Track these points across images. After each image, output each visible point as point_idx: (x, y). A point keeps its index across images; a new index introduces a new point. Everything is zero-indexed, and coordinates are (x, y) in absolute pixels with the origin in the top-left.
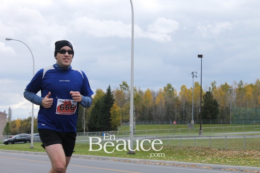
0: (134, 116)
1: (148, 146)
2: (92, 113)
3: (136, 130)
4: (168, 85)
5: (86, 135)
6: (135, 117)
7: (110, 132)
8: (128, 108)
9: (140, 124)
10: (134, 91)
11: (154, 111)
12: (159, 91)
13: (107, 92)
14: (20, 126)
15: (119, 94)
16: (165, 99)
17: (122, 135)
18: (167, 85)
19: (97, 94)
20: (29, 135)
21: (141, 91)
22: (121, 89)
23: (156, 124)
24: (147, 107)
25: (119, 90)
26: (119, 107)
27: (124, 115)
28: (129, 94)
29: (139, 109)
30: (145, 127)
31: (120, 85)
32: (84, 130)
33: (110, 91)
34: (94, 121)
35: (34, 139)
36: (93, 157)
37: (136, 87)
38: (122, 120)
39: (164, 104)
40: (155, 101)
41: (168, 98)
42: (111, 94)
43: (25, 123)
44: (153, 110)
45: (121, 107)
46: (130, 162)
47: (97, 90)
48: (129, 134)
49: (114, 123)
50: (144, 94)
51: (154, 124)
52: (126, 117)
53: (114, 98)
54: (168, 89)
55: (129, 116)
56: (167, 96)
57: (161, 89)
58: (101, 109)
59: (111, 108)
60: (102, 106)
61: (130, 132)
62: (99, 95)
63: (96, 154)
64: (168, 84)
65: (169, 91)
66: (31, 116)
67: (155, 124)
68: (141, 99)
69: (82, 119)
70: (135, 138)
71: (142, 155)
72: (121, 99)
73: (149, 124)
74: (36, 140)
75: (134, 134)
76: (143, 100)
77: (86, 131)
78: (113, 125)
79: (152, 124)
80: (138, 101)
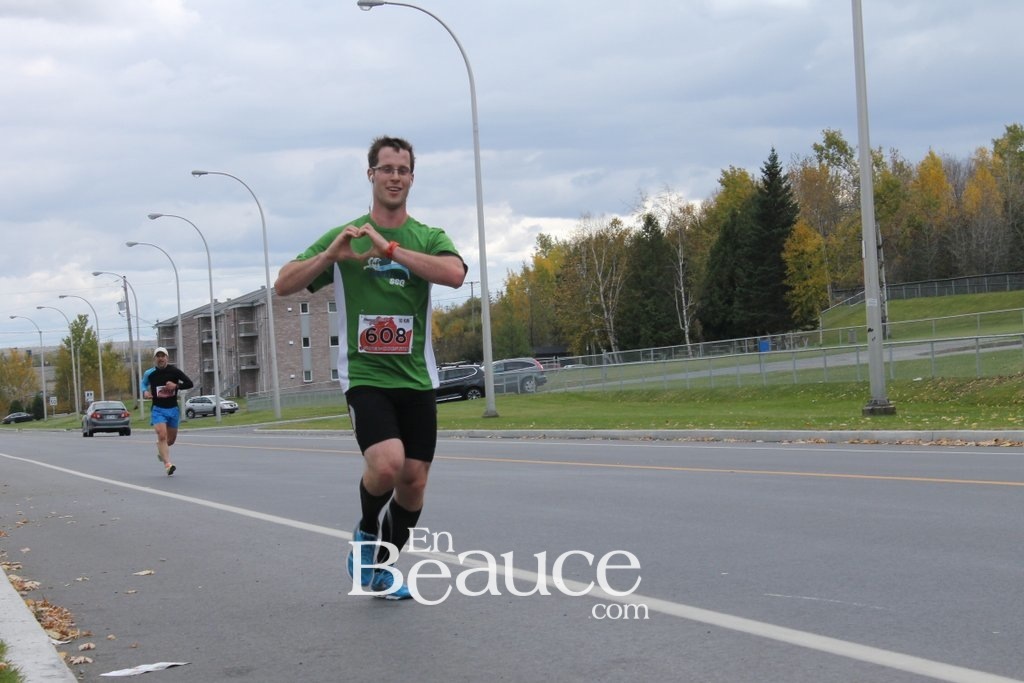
0: (880, 267)
1: (943, 379)
2: (711, 266)
3: (892, 320)
4: (1009, 129)
5: (694, 355)
6: (883, 269)
7: (790, 334)
8: (854, 236)
9: (907, 298)
10: (874, 167)
11: (960, 239)
12: (975, 157)
13: (764, 180)
14: (439, 336)
15: (816, 182)
16: (1004, 188)
17: (836, 342)
18: (1006, 132)
19: (728, 191)
20: (477, 368)
21: (902, 164)
22: (820, 161)
23: (974, 292)
24: (931, 225)
25: (815, 169)
26: (818, 235)
27: (840, 268)
28: (854, 181)
29: (896, 237)
30: (926, 307)
31: (817, 148)
32: (687, 336)
33: (778, 173)
34: (721, 298)
35: (495, 382)
36: (728, 436)
37: (880, 148)
38: (834, 286)
39: (999, 211)
40: (964, 200)
41: (1013, 184)
42: (784, 186)
43: (458, 323)
44: (954, 236)
45: (825, 235)
46: (877, 443)
47: (725, 173)
48: (865, 340)
49: (804, 299)
50: (915, 175)
51: (961, 291)
52: (848, 274)
53: (797, 199)
54: (1012, 150)
55: (862, 266)
56: (1007, 176)
57: (982, 151)
58: (746, 249)
59: (784, 242)
60: (749, 237)
61: (870, 330)
62: (734, 191)
63: (741, 424)
64: (1009, 126)
65: (1016, 153)
66: (478, 294)
67: (965, 293)
68: (904, 197)
69: (673, 292)
70: (891, 352)
71: (922, 417)
72: (821, 201)
73: (941, 294)
74: (504, 384)
75: (884, 338)
76: (911, 199)
77: (693, 338)
78: (796, 307)
79: (957, 293)
80: (893, 205)
